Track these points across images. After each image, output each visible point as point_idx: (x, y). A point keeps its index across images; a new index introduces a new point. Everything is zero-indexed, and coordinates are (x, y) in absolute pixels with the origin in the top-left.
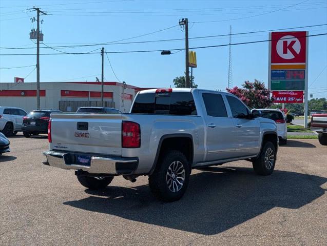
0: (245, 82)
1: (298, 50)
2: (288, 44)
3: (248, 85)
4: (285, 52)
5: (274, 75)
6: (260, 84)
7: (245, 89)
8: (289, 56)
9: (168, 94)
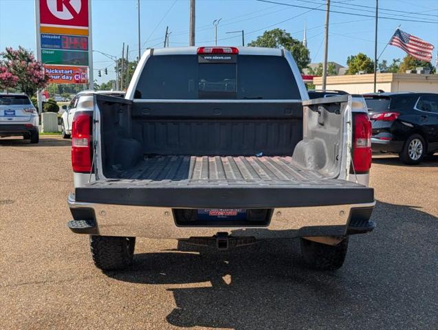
0: (7, 49)
1: (78, 9)
3: (10, 54)
4: (60, 9)
6: (26, 53)
7: (6, 59)
9: (229, 58)
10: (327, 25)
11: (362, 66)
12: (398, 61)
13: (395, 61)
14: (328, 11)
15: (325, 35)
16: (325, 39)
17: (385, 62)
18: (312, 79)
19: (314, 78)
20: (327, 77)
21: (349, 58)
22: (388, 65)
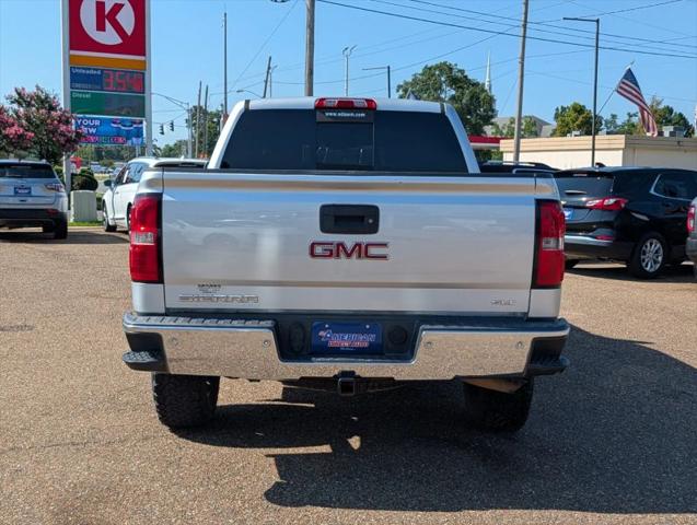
0: (16, 90)
1: (129, 28)
2: (108, 9)
3: (21, 98)
4: (101, 27)
5: (76, 78)
6: (47, 97)
7: (15, 106)
8: (110, 37)
9: (363, 115)
10: (523, 58)
11: (578, 122)
14: (524, 37)
15: (519, 74)
16: (519, 80)
17: (614, 116)
18: (498, 142)
19: (502, 141)
20: (522, 140)
21: (557, 109)
22: (619, 122)
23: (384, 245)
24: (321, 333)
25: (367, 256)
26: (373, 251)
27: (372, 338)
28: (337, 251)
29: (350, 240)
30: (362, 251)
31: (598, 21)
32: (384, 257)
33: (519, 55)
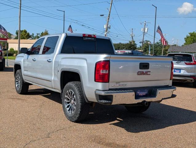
11: (26, 35)
12: (39, 34)
13: (38, 34)
14: (20, 9)
15: (19, 21)
16: (19, 23)
17: (33, 34)
18: (7, 40)
19: (8, 40)
21: (17, 31)
22: (34, 36)
23: (150, 72)
24: (138, 92)
25: (147, 74)
26: (148, 73)
27: (146, 93)
28: (142, 73)
29: (144, 71)
30: (146, 73)
31: (64, 11)
32: (150, 74)
33: (19, 16)
